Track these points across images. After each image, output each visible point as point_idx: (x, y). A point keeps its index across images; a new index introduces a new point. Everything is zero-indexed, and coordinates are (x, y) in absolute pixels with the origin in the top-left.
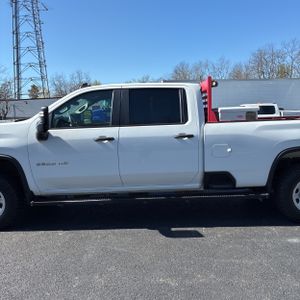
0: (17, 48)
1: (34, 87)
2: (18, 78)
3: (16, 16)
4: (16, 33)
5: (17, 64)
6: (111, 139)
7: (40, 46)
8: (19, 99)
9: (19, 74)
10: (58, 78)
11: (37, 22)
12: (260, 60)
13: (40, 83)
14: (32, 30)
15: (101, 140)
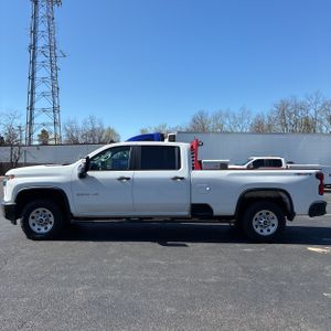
0: (32, 93)
1: (44, 131)
2: (30, 123)
3: (33, 62)
4: (32, 78)
5: (31, 108)
6: (128, 179)
7: (55, 93)
8: (30, 145)
9: (31, 119)
10: (70, 123)
11: (54, 68)
12: (283, 111)
13: (52, 128)
14: (48, 75)
15: (121, 179)
